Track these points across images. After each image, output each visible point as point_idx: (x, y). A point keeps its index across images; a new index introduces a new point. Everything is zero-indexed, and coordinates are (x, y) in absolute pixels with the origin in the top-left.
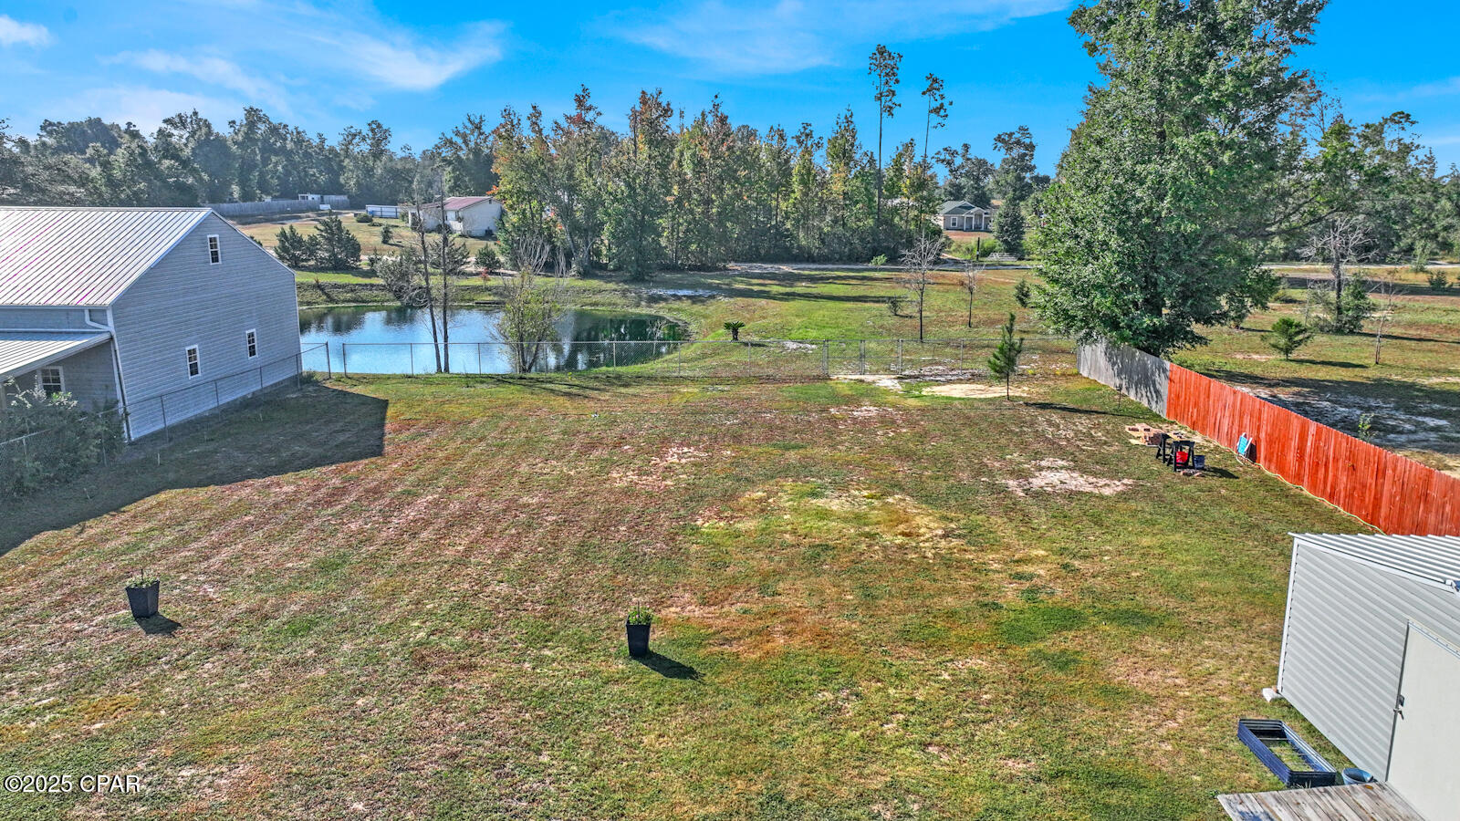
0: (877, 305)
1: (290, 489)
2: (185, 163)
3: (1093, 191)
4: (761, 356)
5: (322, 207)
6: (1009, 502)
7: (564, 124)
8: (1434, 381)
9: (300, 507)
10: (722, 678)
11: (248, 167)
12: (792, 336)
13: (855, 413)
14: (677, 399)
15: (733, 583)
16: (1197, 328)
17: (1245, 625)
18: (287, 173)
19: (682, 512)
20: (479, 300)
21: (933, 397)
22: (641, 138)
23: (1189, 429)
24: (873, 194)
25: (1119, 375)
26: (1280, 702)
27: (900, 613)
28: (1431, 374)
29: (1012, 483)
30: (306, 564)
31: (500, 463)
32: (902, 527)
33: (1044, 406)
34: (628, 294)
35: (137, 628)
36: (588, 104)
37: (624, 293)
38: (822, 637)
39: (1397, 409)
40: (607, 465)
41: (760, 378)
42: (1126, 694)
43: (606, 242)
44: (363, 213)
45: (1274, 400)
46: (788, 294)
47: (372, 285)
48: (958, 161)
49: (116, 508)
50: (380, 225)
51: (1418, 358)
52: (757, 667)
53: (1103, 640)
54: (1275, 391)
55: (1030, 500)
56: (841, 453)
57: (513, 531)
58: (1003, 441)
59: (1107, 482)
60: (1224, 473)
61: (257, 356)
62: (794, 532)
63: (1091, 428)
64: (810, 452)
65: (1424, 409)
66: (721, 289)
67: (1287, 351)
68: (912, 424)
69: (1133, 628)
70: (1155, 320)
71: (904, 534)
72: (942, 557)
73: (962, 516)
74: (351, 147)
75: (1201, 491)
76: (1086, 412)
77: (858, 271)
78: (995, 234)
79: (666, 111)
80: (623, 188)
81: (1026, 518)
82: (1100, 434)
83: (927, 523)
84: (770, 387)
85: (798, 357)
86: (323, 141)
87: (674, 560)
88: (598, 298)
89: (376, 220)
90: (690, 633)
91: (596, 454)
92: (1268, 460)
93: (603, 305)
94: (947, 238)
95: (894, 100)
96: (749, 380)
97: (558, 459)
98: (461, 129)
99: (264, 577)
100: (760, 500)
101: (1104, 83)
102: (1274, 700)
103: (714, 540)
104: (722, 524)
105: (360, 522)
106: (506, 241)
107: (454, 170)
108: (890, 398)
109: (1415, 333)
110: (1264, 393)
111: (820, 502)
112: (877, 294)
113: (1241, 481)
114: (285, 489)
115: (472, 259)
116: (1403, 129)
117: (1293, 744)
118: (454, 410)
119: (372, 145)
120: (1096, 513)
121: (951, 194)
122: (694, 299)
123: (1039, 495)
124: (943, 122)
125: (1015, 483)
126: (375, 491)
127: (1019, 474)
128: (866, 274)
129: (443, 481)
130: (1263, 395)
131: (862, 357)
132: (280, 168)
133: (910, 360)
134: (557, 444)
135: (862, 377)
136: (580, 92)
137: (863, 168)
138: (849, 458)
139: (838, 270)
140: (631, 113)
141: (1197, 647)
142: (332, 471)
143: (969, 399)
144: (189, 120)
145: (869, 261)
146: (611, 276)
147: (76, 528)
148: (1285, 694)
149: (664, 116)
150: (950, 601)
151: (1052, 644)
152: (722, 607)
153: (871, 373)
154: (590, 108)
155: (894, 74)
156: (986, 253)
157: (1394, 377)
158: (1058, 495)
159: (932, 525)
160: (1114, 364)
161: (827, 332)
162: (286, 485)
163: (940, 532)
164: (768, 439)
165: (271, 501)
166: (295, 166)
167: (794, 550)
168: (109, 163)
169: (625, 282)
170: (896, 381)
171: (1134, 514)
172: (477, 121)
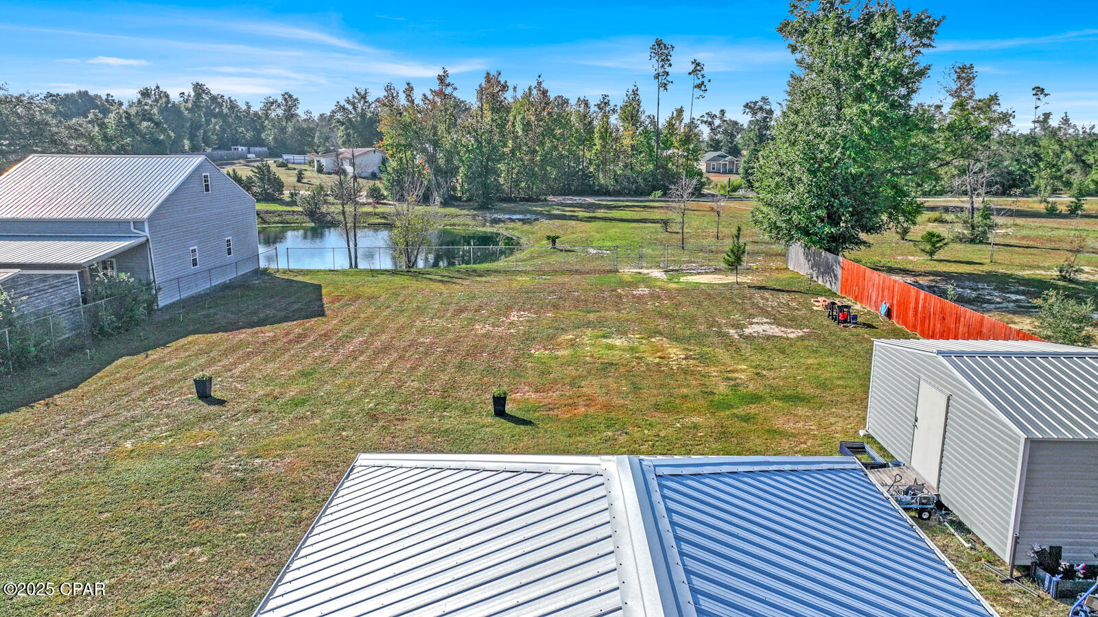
0: (654, 225)
1: (271, 334)
2: (157, 124)
3: (793, 144)
4: (571, 258)
5: (249, 156)
6: (729, 341)
7: (430, 97)
8: (1027, 273)
9: (280, 344)
10: (548, 426)
11: (196, 126)
12: (594, 245)
13: (634, 292)
14: (515, 284)
15: (555, 382)
16: (863, 236)
17: (858, 402)
18: (223, 130)
19: (522, 346)
20: (370, 222)
21: (687, 283)
22: (486, 106)
23: (853, 301)
24: (653, 147)
25: (812, 268)
26: (869, 436)
27: (654, 396)
28: (1026, 268)
29: (732, 331)
30: (293, 372)
31: (402, 320)
32: (659, 354)
33: (760, 288)
34: (477, 218)
35: (201, 402)
36: (447, 82)
37: (474, 217)
38: (608, 407)
39: (995, 290)
40: (472, 321)
41: (571, 271)
42: (780, 433)
43: (460, 181)
44: (281, 160)
45: (916, 284)
46: (590, 217)
47: (294, 212)
48: (717, 122)
49: (164, 345)
50: (295, 169)
51: (1020, 258)
52: (569, 421)
53: (773, 408)
54: (918, 279)
55: (742, 340)
56: (624, 315)
57: (417, 356)
58: (730, 308)
59: (793, 330)
60: (870, 326)
61: (232, 255)
62: (592, 356)
63: (789, 301)
64: (603, 314)
65: (1013, 289)
66: (543, 214)
67: (931, 253)
68: (671, 298)
69: (792, 403)
70: (832, 230)
71: (660, 357)
72: (682, 369)
73: (698, 348)
74: (269, 112)
75: (853, 335)
76: (788, 291)
77: (641, 201)
78: (741, 175)
79: (504, 87)
80: (473, 142)
81: (738, 350)
82: (794, 304)
83: (675, 352)
84: (578, 277)
85: (597, 259)
86: (249, 107)
87: (517, 371)
88: (455, 221)
89: (290, 166)
90: (530, 406)
91: (464, 315)
92: (898, 317)
93: (459, 225)
94: (708, 179)
95: (668, 78)
96: (563, 272)
97: (439, 318)
98: (351, 98)
99: (268, 380)
100: (571, 340)
101: (800, 72)
102: (864, 435)
103: (543, 360)
104: (547, 352)
105: (320, 352)
106: (388, 180)
107: (346, 129)
108: (659, 283)
109: (1025, 243)
110: (910, 280)
111: (609, 341)
112: (654, 218)
113: (879, 330)
114: (267, 334)
115: (364, 193)
116: (1039, 99)
117: (869, 453)
118: (368, 291)
119: (285, 110)
120: (782, 347)
121: (711, 146)
122: (524, 221)
123: (749, 338)
124: (704, 95)
125: (735, 331)
126: (325, 335)
127: (737, 326)
128: (647, 204)
129: (368, 330)
130: (909, 281)
131: (641, 257)
132: (217, 127)
133: (674, 260)
134: (438, 310)
135: (640, 271)
136: (441, 73)
137: (645, 128)
138: (628, 318)
139: (627, 201)
140: (478, 89)
141: (828, 412)
142: (295, 325)
143: (711, 284)
144: (153, 92)
145: (650, 195)
146: (463, 206)
147: (143, 355)
148: (871, 432)
149: (502, 91)
150: (685, 391)
151: (741, 411)
152: (548, 393)
153: (647, 268)
154: (449, 85)
155: (668, 60)
156: (735, 189)
157: (1000, 271)
158: (761, 337)
159: (678, 353)
160: (809, 261)
161: (618, 243)
162: (268, 332)
163: (683, 356)
164: (576, 307)
165: (260, 340)
166: (230, 126)
167: (591, 365)
168: (104, 123)
169: (474, 209)
170: (663, 273)
171: (806, 348)
172: (363, 93)
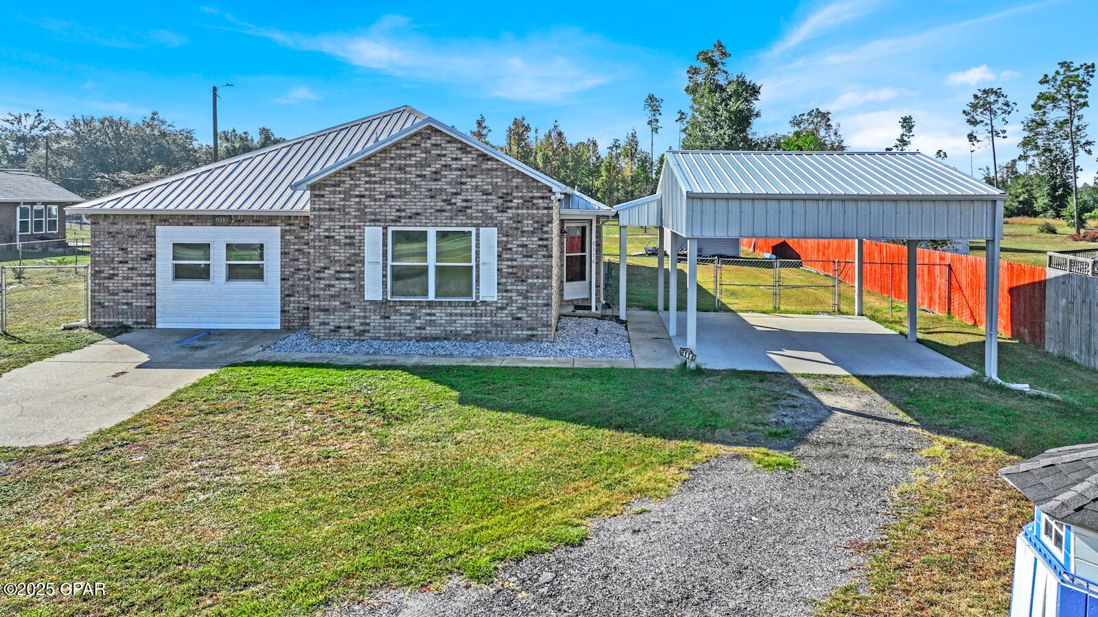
22: (513, 142)
36: (484, 125)
79: (527, 129)
95: (659, 124)
136: (479, 119)
140: (508, 129)
154: (485, 127)
155: (658, 110)
